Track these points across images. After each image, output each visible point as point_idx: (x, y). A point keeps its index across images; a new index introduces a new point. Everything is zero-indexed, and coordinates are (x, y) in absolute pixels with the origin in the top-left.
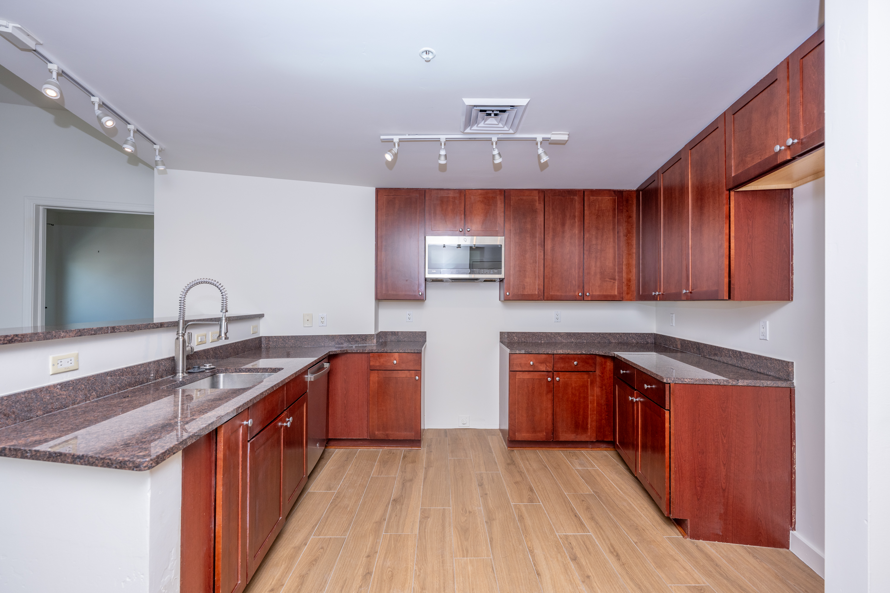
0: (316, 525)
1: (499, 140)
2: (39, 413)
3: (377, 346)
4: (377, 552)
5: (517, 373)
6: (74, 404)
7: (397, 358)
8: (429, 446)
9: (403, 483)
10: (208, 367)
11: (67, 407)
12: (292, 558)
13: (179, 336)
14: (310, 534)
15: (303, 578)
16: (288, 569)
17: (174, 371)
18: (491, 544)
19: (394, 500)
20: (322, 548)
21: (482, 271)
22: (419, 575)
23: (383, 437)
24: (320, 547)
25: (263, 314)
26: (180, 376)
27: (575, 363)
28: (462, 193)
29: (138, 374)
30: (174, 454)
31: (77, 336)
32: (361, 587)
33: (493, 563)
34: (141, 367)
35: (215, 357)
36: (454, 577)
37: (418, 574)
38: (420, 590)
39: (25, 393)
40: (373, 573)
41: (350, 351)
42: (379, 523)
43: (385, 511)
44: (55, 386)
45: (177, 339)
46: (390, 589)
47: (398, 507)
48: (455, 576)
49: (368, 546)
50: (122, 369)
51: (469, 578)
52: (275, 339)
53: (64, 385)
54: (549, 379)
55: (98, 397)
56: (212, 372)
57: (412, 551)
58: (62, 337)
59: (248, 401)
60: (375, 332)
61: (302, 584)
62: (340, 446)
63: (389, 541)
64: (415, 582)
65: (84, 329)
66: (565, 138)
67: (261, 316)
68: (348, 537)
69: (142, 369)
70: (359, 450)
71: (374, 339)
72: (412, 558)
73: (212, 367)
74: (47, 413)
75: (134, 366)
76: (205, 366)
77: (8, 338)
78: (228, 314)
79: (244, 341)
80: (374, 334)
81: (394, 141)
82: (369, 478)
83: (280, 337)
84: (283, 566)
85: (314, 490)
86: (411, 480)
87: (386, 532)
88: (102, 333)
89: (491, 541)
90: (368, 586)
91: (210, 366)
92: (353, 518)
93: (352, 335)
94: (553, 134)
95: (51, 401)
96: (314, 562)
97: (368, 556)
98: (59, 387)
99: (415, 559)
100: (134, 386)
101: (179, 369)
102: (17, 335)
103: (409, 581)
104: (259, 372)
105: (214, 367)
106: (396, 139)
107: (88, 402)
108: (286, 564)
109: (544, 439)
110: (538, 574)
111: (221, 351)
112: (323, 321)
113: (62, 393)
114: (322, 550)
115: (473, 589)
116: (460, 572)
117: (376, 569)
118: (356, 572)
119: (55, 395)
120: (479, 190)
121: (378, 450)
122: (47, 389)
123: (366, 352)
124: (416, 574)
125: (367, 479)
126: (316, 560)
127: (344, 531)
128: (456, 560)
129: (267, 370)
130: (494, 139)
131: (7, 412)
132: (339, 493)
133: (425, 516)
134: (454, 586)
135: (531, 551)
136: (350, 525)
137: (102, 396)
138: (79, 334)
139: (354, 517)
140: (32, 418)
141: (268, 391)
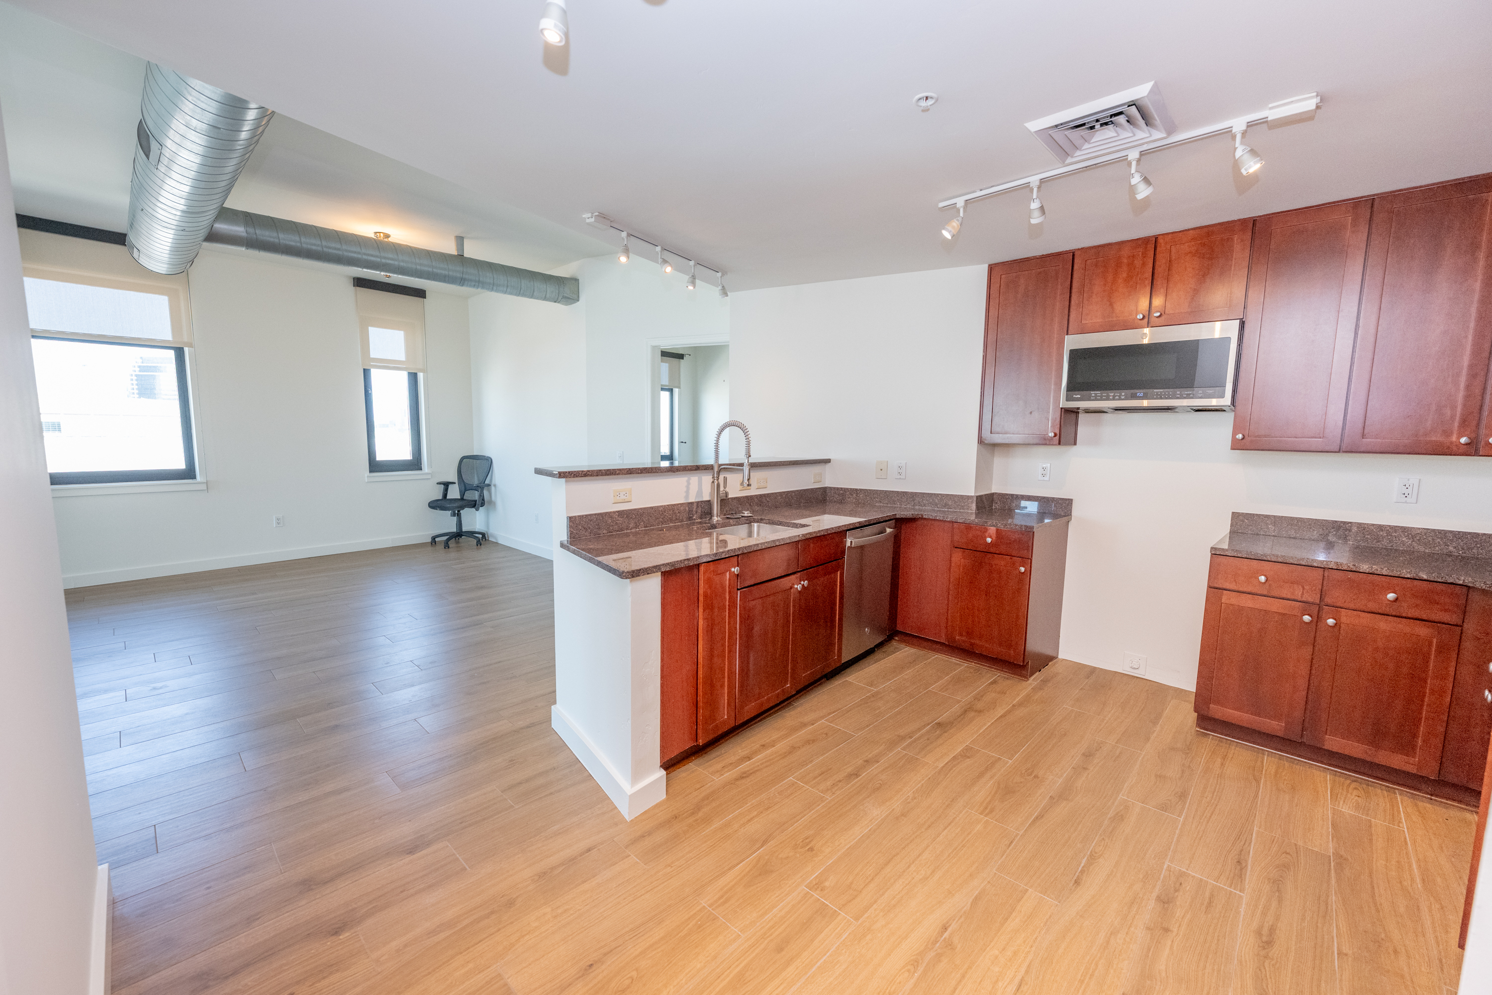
0: (834, 712)
1: (1142, 154)
2: (605, 532)
3: (977, 515)
4: (878, 762)
5: (1225, 592)
6: (627, 529)
7: (994, 536)
8: (1045, 682)
9: (967, 711)
10: (746, 515)
11: (623, 531)
12: (795, 729)
13: (714, 479)
14: (822, 717)
15: (793, 749)
16: (786, 736)
17: (710, 514)
18: (1034, 821)
19: (939, 723)
20: (826, 734)
21: (1178, 393)
22: (909, 803)
23: (966, 646)
24: (825, 732)
25: (830, 459)
26: (715, 519)
27: (1391, 596)
28: (1151, 244)
29: (679, 512)
30: (648, 574)
31: (628, 474)
32: (840, 781)
33: (1016, 840)
34: (681, 506)
35: (760, 505)
36: (950, 824)
37: (908, 801)
38: (899, 814)
39: (595, 514)
40: (861, 777)
41: (926, 517)
42: (902, 738)
43: (919, 729)
44: (614, 512)
45: (713, 482)
46: (868, 797)
47: (938, 732)
48: (953, 824)
49: (873, 753)
50: (665, 506)
51: (969, 834)
52: (841, 492)
53: (621, 513)
54: (1307, 618)
55: (645, 527)
56: (747, 520)
57: (919, 779)
58: (618, 474)
59: (735, 549)
60: (975, 493)
61: (790, 753)
62: (912, 645)
63: (899, 759)
64: (900, 806)
65: (633, 469)
66: (1309, 104)
67: (827, 461)
68: (858, 736)
69: (682, 508)
70: (936, 656)
71: (972, 502)
72: (914, 785)
73: (750, 515)
74: (610, 533)
75: (675, 504)
76: (743, 513)
77: (584, 473)
78: (751, 460)
79: (801, 490)
80: (973, 495)
81: (957, 207)
82: (925, 690)
83: (847, 489)
84: (783, 732)
85: (853, 680)
86: (980, 712)
87: (904, 749)
88: (646, 473)
89: (1037, 818)
90: (848, 784)
91: (748, 513)
92: (876, 722)
93: (940, 494)
94: (1271, 108)
95: (612, 524)
96: (809, 742)
97: (867, 761)
98: (617, 513)
99: (917, 787)
100: (675, 523)
101: (714, 513)
102: (589, 471)
103: (893, 801)
104: (789, 527)
105: (751, 515)
106: (960, 202)
107: (638, 530)
108: (786, 732)
109: (1280, 734)
110: (1077, 882)
111: (768, 499)
112: (900, 471)
113: (619, 519)
114: (824, 736)
115: (964, 846)
116: (963, 824)
117: (866, 775)
118: (845, 767)
119: (615, 519)
120: (1191, 231)
121: (962, 663)
122: (609, 514)
123: (949, 520)
124: (907, 800)
125: (921, 690)
126: (814, 741)
127: (858, 729)
128: (967, 811)
129: (797, 525)
130: (1133, 155)
131: (585, 526)
132: (878, 693)
133: (967, 753)
134: (943, 832)
135: (1093, 858)
136: (867, 726)
137: (648, 527)
138: (629, 472)
139: (878, 721)
140: (600, 534)
141: (766, 544)
